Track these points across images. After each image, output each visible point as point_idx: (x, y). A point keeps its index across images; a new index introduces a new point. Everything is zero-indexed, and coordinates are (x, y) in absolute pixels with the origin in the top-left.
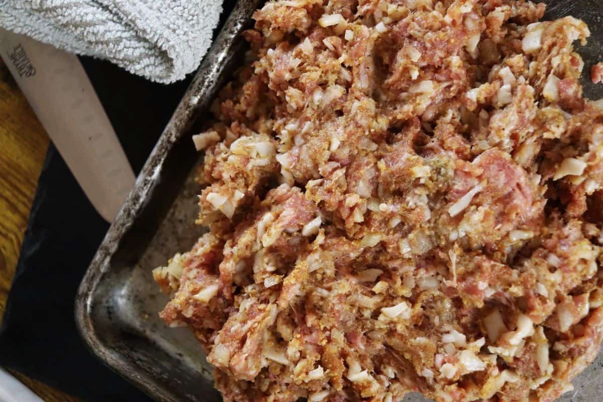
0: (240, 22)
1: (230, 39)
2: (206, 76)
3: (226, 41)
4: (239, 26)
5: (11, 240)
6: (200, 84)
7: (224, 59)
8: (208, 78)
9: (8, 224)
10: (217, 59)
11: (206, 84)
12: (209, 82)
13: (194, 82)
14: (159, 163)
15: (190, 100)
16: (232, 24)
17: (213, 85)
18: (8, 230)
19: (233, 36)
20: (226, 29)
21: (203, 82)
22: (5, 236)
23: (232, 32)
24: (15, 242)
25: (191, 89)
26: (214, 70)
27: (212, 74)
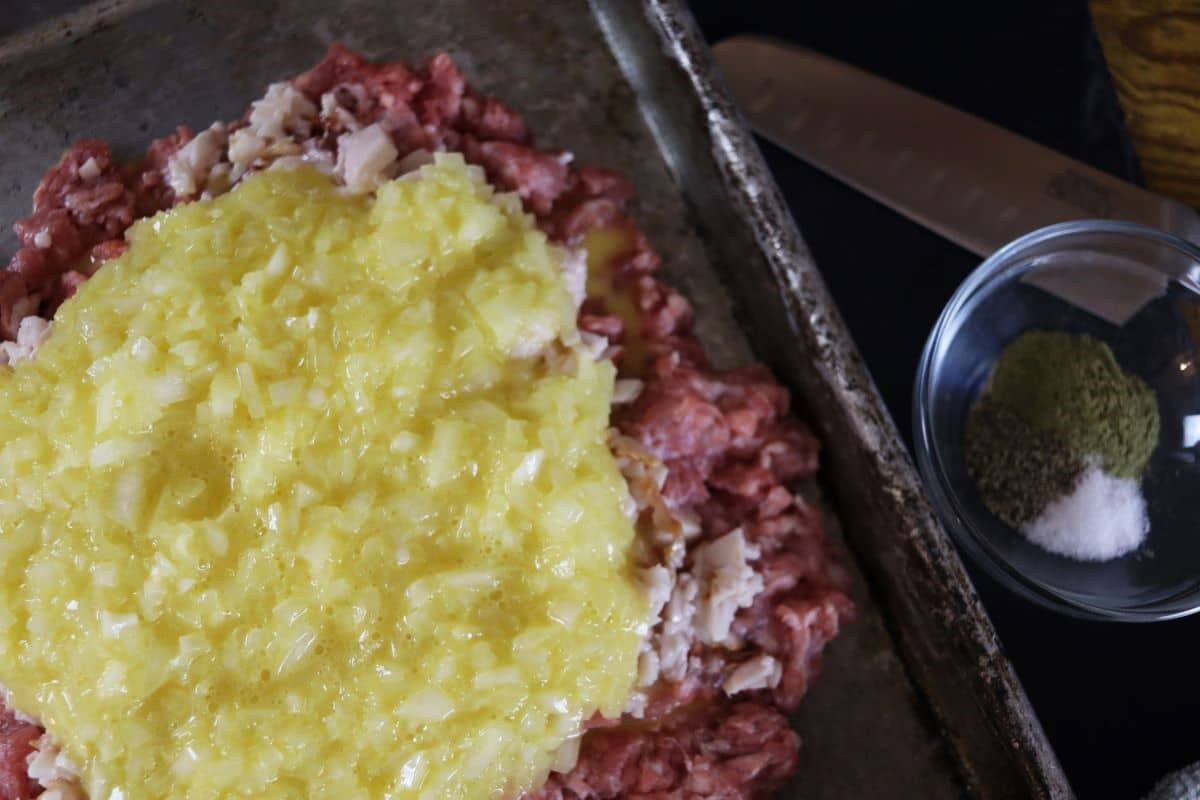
0: (827, 346)
1: (812, 312)
2: (779, 232)
3: (813, 303)
4: (822, 340)
5: (1139, 87)
6: (774, 215)
7: (787, 281)
8: (775, 234)
9: (1162, 111)
10: (795, 270)
11: (768, 226)
12: (766, 233)
13: (782, 208)
14: (693, 68)
15: (760, 183)
16: (835, 331)
17: (758, 236)
18: (1157, 102)
19: (813, 319)
20: (832, 315)
21: (773, 223)
22: (1154, 88)
23: (821, 321)
24: (1132, 90)
25: (776, 196)
26: (780, 254)
27: (777, 246)
